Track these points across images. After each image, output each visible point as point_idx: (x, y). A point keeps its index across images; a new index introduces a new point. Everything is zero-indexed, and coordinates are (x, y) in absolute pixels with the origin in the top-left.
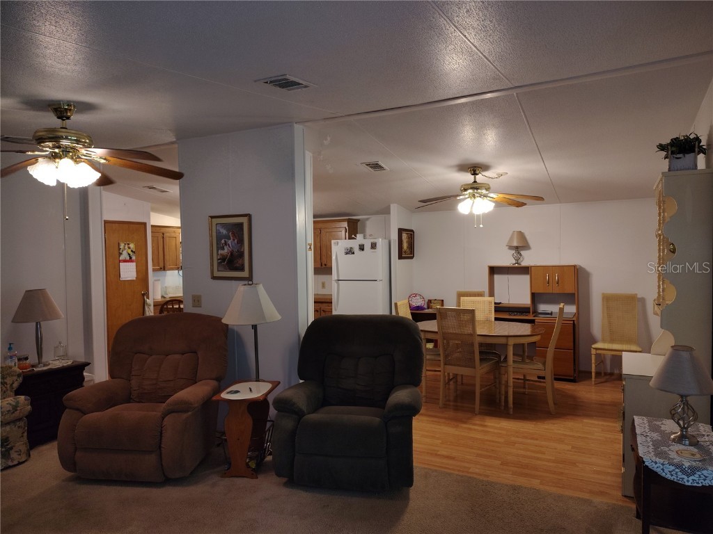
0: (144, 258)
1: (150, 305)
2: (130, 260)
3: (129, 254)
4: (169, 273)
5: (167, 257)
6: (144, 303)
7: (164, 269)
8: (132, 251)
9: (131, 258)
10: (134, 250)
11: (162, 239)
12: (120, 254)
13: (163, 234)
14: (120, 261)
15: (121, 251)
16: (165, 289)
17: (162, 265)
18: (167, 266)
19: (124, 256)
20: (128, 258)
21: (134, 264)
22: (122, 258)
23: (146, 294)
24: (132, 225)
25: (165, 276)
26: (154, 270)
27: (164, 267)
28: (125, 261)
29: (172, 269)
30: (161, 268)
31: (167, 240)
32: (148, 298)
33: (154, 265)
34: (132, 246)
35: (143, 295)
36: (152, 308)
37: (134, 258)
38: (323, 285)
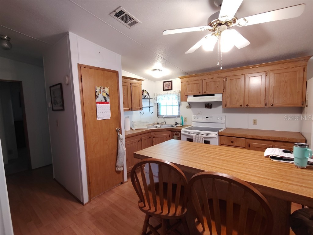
0: (117, 101)
1: (122, 140)
2: (106, 102)
3: (104, 97)
4: (134, 112)
5: (133, 101)
6: (118, 138)
7: (131, 109)
8: (107, 94)
9: (106, 100)
10: (108, 94)
11: (130, 88)
12: (97, 97)
13: (131, 84)
14: (97, 103)
15: (97, 94)
16: (132, 123)
17: (130, 107)
18: (134, 108)
19: (100, 99)
20: (104, 101)
21: (109, 105)
22: (98, 100)
23: (120, 130)
24: (106, 72)
25: (132, 114)
26: (125, 110)
27: (132, 108)
28: (101, 103)
29: (137, 110)
30: (130, 109)
31: (133, 88)
32: (121, 133)
33: (124, 107)
34: (107, 90)
35: (117, 131)
36: (124, 141)
37: (108, 100)
38: (255, 122)
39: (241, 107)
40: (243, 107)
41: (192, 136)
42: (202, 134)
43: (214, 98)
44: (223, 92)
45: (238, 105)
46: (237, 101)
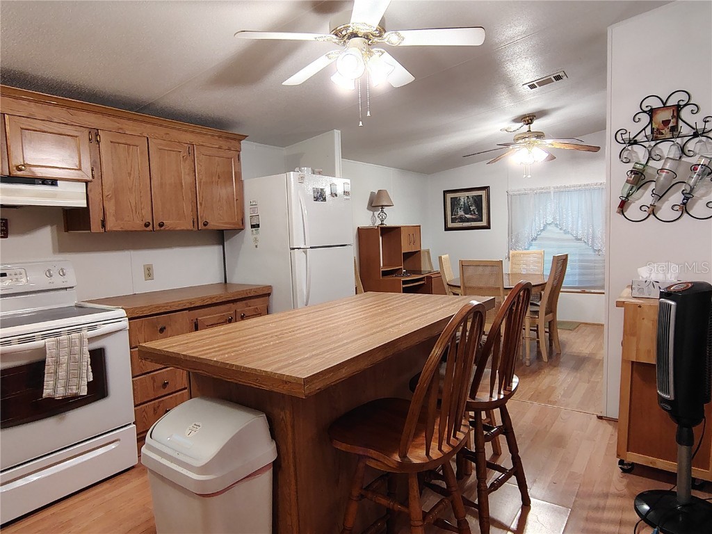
38: (149, 273)
39: (148, 229)
40: (151, 227)
41: (43, 350)
42: (69, 333)
43: (54, 196)
44: (90, 178)
45: (137, 224)
46: (134, 211)
